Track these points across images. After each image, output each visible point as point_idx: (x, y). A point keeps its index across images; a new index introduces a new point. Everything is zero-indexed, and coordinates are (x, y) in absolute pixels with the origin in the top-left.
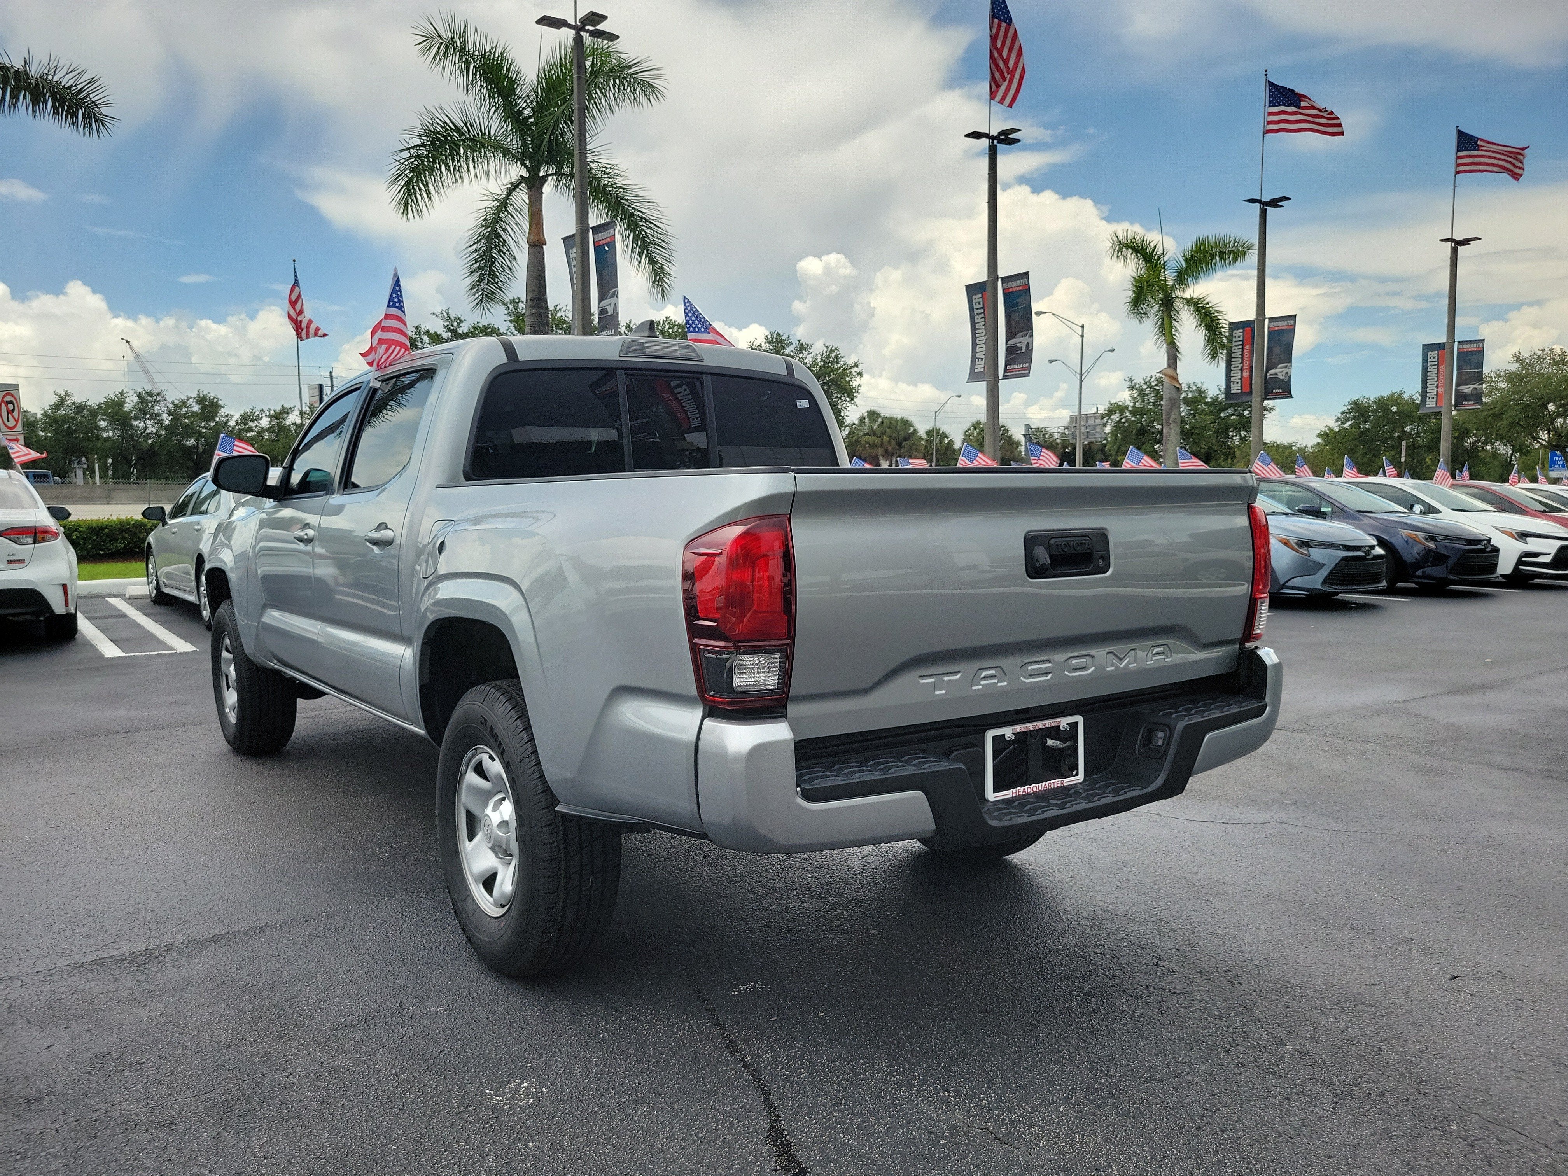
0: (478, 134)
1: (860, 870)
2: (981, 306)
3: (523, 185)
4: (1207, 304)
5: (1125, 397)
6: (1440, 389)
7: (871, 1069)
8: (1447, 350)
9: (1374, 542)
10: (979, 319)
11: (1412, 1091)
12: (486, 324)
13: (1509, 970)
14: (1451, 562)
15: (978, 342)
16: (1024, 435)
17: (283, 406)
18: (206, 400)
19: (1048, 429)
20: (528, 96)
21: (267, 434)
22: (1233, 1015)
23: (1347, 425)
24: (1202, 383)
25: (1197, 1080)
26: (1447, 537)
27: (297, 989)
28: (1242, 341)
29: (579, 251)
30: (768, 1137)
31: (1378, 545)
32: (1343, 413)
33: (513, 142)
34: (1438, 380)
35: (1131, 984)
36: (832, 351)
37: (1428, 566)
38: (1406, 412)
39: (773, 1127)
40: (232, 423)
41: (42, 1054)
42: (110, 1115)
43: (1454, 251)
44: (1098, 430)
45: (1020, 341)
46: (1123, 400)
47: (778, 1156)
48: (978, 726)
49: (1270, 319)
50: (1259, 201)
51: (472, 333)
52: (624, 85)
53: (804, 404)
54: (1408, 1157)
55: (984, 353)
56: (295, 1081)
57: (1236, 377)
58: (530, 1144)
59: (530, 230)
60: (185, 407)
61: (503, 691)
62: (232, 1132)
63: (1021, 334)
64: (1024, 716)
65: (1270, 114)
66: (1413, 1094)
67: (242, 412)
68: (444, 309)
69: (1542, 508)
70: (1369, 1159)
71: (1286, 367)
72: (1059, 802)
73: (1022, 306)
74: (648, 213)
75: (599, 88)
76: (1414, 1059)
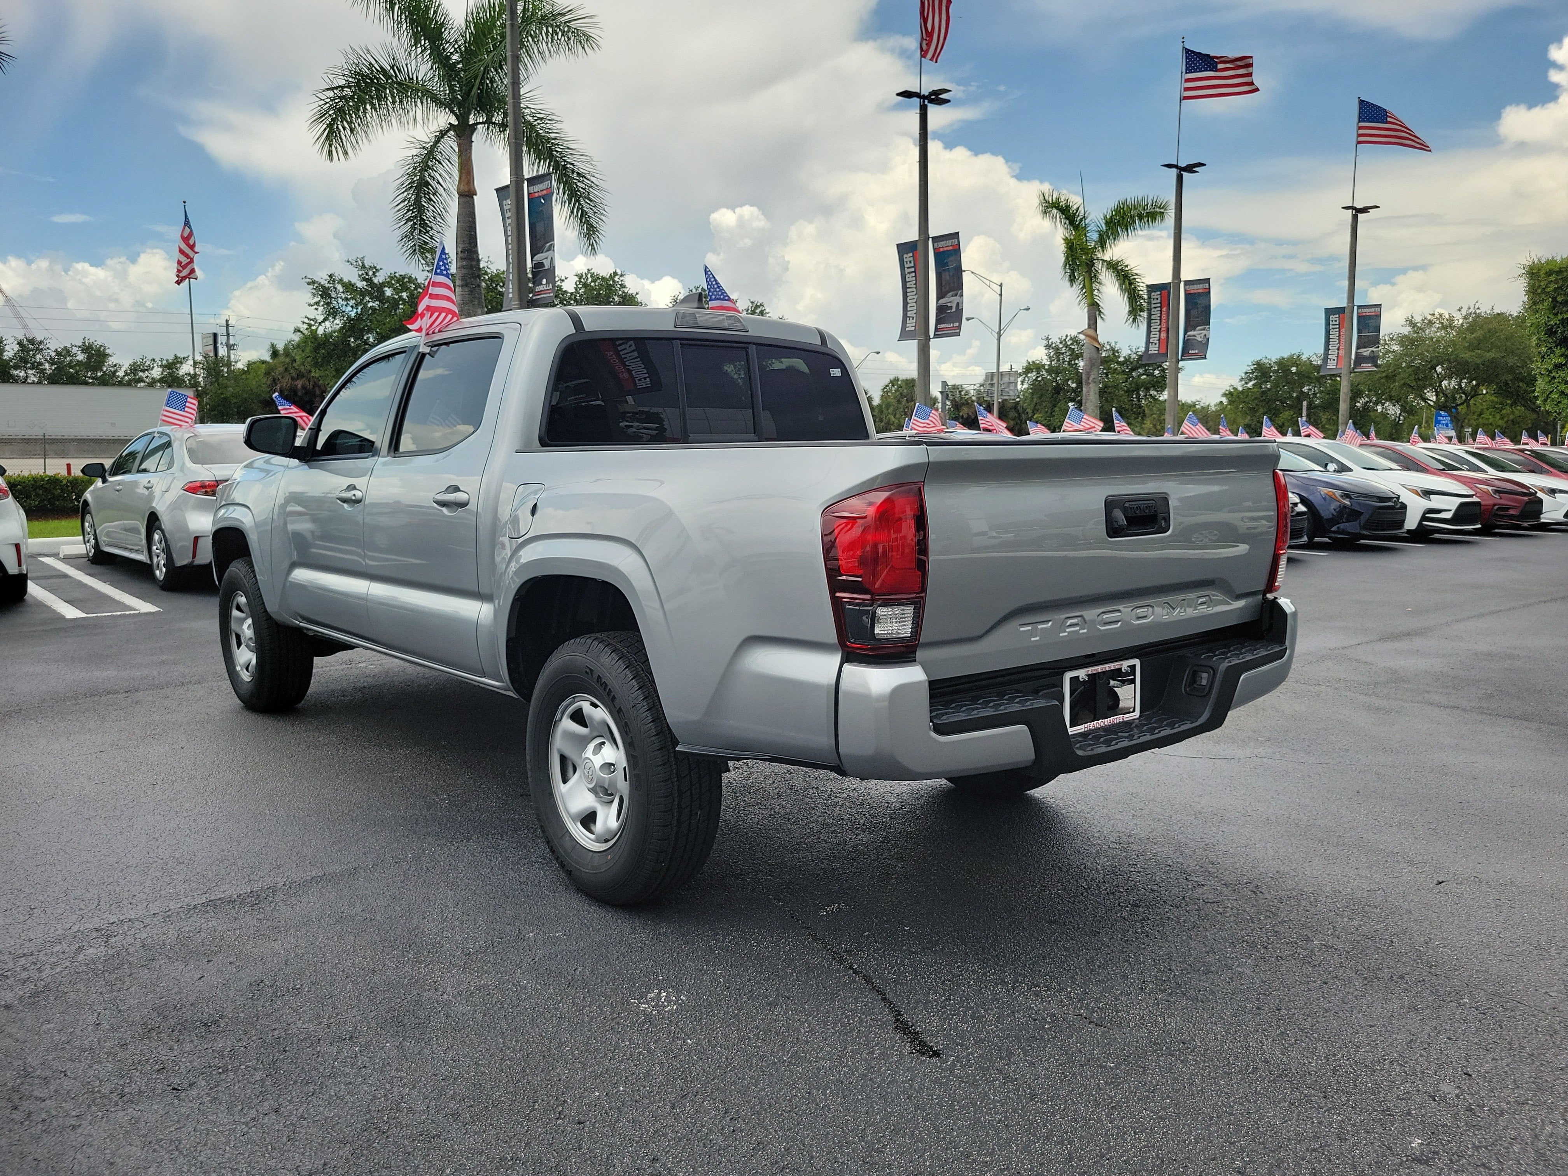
0: (405, 79)
1: (898, 806)
2: (912, 265)
3: (452, 132)
4: (1127, 266)
5: (1040, 355)
6: (1341, 352)
7: (966, 971)
8: (1347, 314)
9: (1297, 500)
10: (910, 278)
11: (1426, 974)
12: (403, 274)
13: (1484, 876)
14: (1364, 518)
15: (909, 301)
16: (941, 392)
17: (175, 356)
18: (92, 349)
19: (964, 386)
20: (456, 41)
21: (159, 384)
22: (1262, 918)
23: (1250, 385)
24: (1116, 343)
25: (1247, 971)
26: (1360, 495)
27: (415, 921)
28: (1160, 303)
29: (514, 202)
30: (896, 1027)
31: (1301, 502)
32: (1246, 373)
33: (441, 89)
34: (1339, 343)
35: (1169, 896)
36: (757, 307)
37: (1343, 522)
38: (1304, 373)
39: (898, 1020)
40: (121, 373)
41: (197, 984)
42: (290, 1032)
43: (1355, 218)
44: (1012, 388)
45: (950, 300)
46: (1040, 359)
47: (911, 1042)
48: (1056, 668)
49: (1185, 282)
50: (1176, 166)
51: (388, 283)
52: (557, 34)
53: (836, 372)
54: (1434, 1023)
55: (915, 311)
56: (450, 998)
57: (1154, 339)
58: (689, 1041)
59: (460, 178)
60: (69, 356)
61: (606, 643)
62: (413, 1042)
63: (951, 294)
64: (1092, 660)
65: (1187, 80)
66: (1427, 975)
67: (131, 362)
68: (360, 257)
69: (1442, 467)
70: (1404, 1026)
71: (1204, 329)
72: (1126, 735)
73: (952, 266)
74: (581, 167)
75: (531, 35)
76: (1421, 948)
